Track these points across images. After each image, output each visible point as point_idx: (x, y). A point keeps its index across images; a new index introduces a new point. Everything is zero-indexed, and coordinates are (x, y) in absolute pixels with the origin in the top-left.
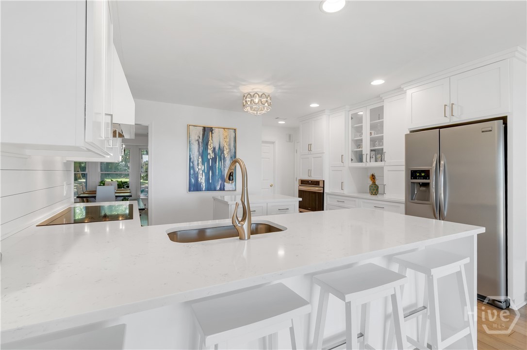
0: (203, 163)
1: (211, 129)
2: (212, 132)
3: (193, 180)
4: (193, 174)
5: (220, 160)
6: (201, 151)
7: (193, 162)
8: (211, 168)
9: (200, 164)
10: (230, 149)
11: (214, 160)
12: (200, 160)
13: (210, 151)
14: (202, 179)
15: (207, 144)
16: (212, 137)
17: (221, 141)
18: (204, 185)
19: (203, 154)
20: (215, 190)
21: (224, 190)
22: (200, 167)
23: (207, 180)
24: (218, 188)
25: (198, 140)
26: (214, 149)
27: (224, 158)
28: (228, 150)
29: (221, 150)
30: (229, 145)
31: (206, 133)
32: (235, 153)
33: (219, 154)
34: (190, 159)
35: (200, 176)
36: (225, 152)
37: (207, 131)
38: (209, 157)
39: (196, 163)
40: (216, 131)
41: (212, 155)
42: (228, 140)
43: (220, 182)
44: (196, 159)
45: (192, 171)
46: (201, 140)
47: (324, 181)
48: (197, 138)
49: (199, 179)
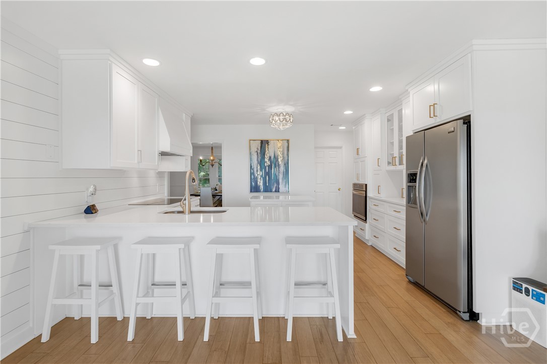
0: (261, 170)
1: (267, 142)
2: (268, 144)
3: (253, 184)
4: (253, 179)
5: (275, 166)
6: (259, 160)
7: (253, 169)
8: (268, 174)
9: (259, 171)
10: (283, 157)
11: (270, 167)
12: (259, 167)
13: (266, 160)
14: (261, 183)
15: (264, 154)
16: (268, 148)
17: (276, 151)
18: (262, 187)
19: (261, 163)
20: (271, 191)
21: (279, 192)
22: (258, 173)
23: (265, 183)
24: (274, 190)
25: (257, 152)
26: (270, 157)
27: (279, 165)
28: (282, 158)
29: (276, 158)
30: (283, 154)
31: (263, 145)
32: (288, 160)
33: (274, 162)
34: (251, 167)
35: (259, 180)
36: (279, 160)
37: (264, 143)
38: (266, 165)
39: (255, 170)
40: (271, 143)
41: (269, 163)
42: (281, 150)
43: (275, 185)
44: (255, 167)
45: (252, 176)
46: (259, 152)
47: (366, 185)
48: (256, 150)
49: (258, 183)
